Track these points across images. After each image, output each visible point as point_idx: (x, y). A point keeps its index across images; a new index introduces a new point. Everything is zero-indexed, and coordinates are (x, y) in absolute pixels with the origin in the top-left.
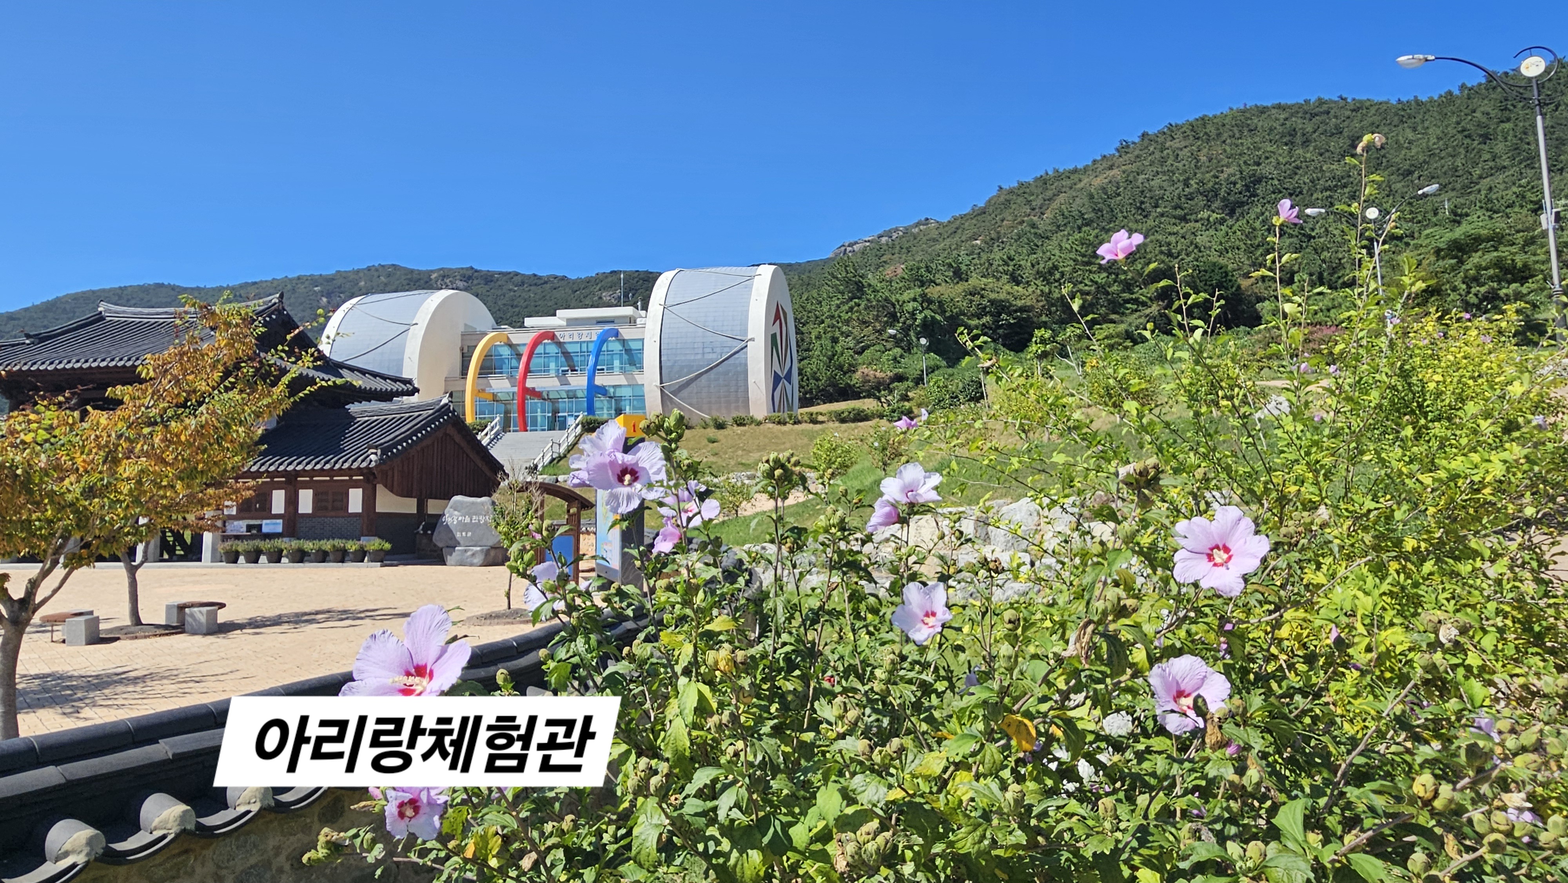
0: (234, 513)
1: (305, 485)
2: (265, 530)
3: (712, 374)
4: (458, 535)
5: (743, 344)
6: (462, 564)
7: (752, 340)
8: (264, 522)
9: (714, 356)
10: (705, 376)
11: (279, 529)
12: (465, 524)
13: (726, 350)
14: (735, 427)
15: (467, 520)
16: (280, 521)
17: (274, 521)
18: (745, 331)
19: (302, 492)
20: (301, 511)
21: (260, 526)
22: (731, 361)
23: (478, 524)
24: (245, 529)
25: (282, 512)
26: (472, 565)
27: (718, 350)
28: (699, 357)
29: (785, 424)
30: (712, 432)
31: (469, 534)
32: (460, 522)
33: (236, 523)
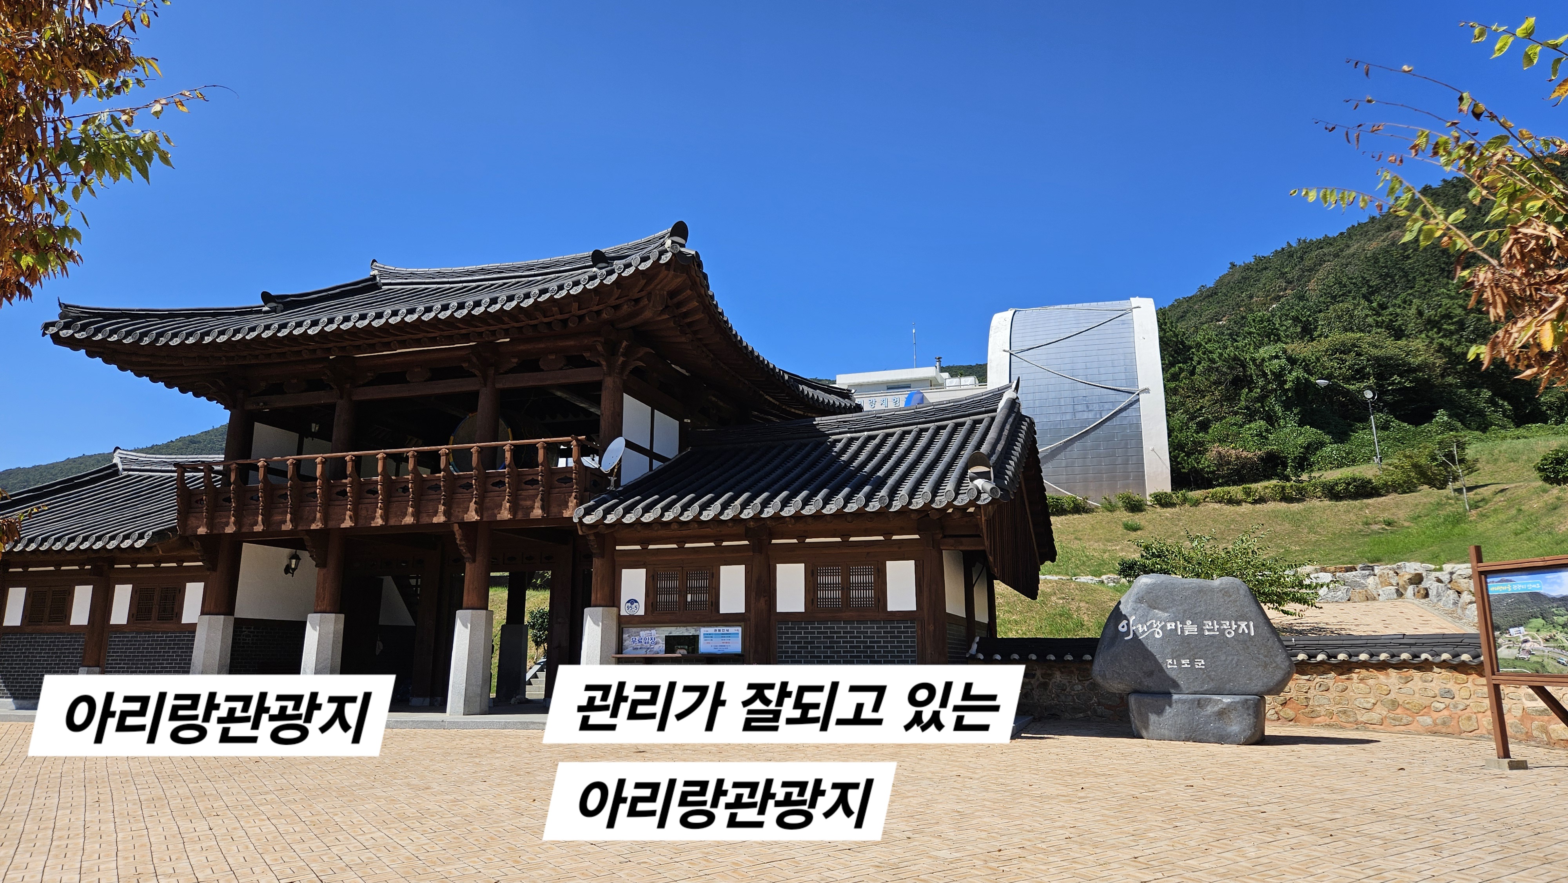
0: (641, 612)
1: (790, 556)
2: (704, 646)
3: (1089, 441)
4: (1170, 664)
5: (1132, 397)
6: (1195, 735)
7: (1146, 391)
8: (703, 631)
9: (1091, 415)
10: (1077, 444)
11: (735, 645)
12: (1187, 640)
13: (1107, 406)
14: (1159, 509)
15: (1190, 629)
16: (739, 630)
17: (724, 629)
18: (1134, 380)
19: (781, 568)
20: (781, 607)
21: (695, 639)
22: (1116, 421)
23: (1221, 640)
24: (662, 646)
25: (741, 609)
26: (1221, 739)
27: (1096, 407)
28: (1068, 417)
29: (1239, 503)
30: (1125, 516)
31: (1200, 664)
32: (1170, 635)
33: (644, 633)
